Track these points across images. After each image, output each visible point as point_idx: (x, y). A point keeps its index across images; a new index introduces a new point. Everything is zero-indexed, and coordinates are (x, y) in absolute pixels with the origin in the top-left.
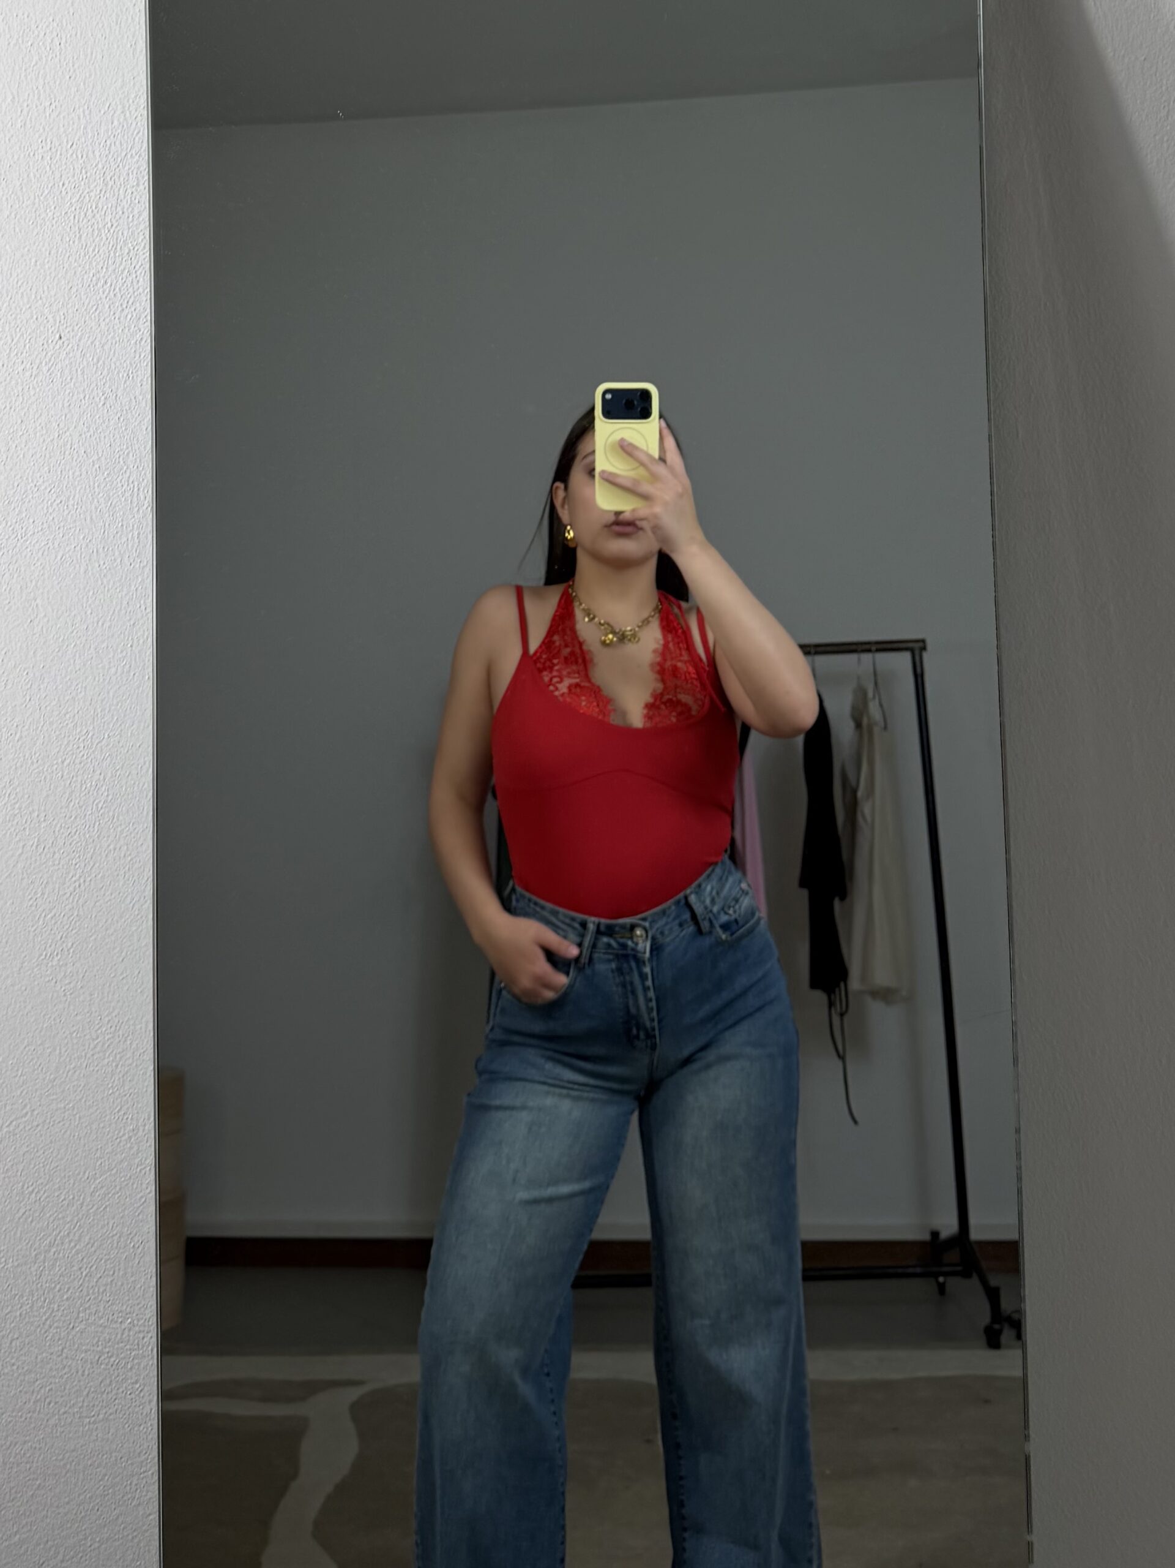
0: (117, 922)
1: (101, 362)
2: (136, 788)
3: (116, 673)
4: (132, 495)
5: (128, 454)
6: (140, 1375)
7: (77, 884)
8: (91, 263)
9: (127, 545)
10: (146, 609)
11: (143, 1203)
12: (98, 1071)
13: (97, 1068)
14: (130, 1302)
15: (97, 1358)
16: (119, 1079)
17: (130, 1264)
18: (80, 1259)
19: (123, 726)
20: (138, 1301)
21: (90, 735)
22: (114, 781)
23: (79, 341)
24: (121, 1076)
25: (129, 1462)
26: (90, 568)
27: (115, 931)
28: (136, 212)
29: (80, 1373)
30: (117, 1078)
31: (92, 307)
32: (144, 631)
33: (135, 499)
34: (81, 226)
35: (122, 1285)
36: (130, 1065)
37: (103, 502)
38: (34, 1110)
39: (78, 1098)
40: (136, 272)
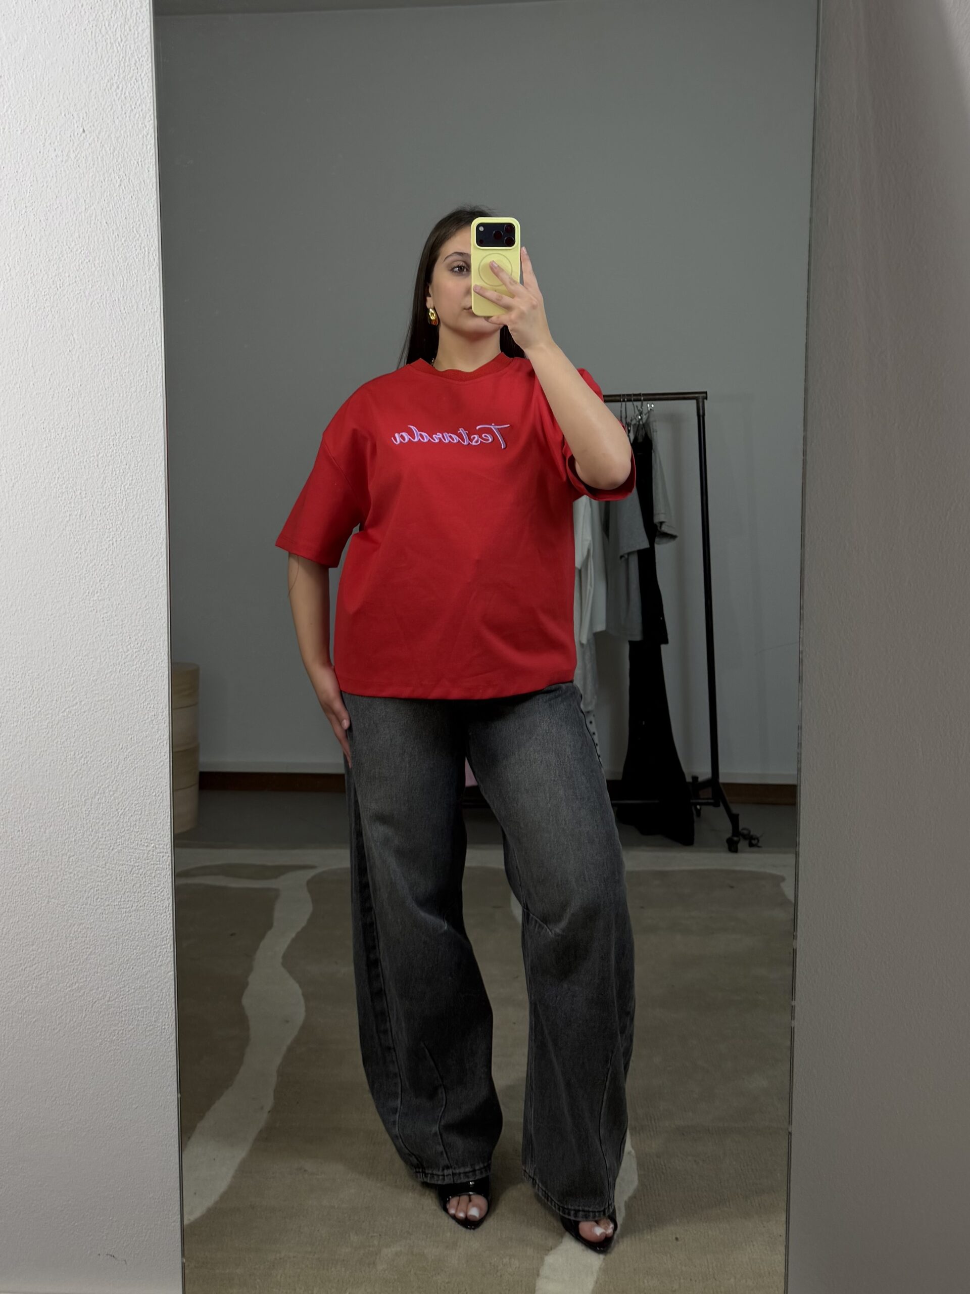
0: (141, 570)
1: (116, 152)
2: (153, 475)
3: (136, 391)
4: (144, 258)
5: (139, 225)
6: (160, 881)
7: (111, 542)
8: (105, 71)
9: (141, 295)
10: (157, 344)
11: (162, 766)
12: (128, 674)
13: (127, 673)
14: (153, 832)
15: (130, 869)
16: (144, 680)
17: (153, 807)
18: (117, 803)
19: (142, 429)
20: (159, 832)
21: (117, 437)
22: (137, 470)
23: (99, 133)
24: (145, 677)
25: (154, 938)
26: (113, 312)
27: (140, 576)
28: (140, 29)
29: (119, 879)
30: (142, 680)
31: (108, 107)
32: (156, 361)
33: (146, 260)
34: (97, 41)
35: (147, 821)
36: (153, 670)
37: (122, 261)
38: (81, 702)
39: (114, 693)
40: (141, 80)
